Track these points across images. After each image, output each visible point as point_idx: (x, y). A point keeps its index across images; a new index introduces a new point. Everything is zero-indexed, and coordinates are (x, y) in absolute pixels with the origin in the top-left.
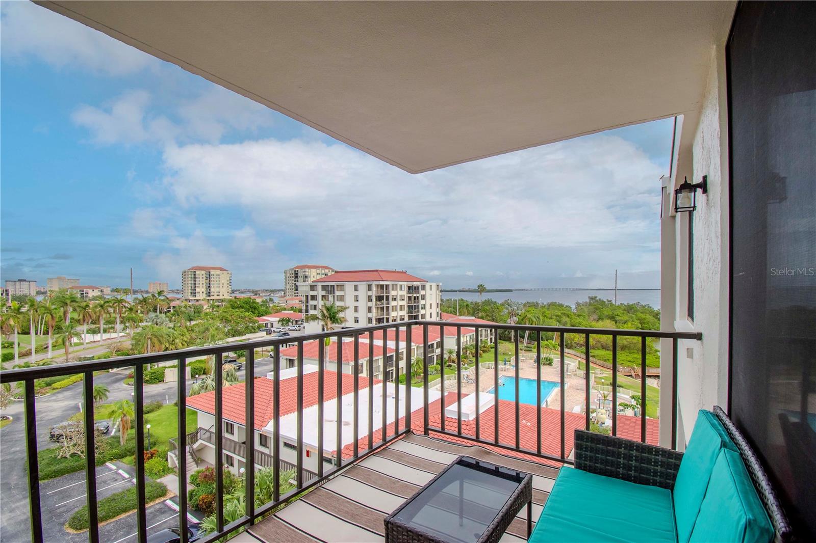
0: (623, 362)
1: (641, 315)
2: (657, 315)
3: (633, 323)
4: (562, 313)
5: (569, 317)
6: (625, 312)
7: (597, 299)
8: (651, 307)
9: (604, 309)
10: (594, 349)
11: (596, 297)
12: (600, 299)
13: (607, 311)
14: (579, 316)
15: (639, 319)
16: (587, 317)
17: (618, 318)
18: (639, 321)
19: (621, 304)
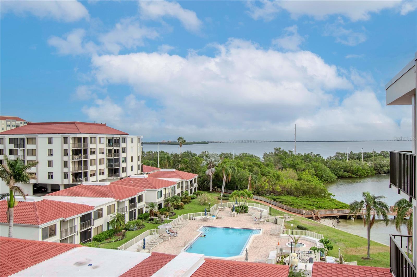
0: (305, 206)
1: (316, 163)
2: (327, 163)
3: (310, 170)
4: (253, 164)
5: (259, 166)
6: (302, 161)
7: (281, 150)
8: (321, 156)
9: (287, 159)
10: (281, 195)
11: (280, 149)
12: (283, 150)
13: (289, 161)
14: (267, 165)
15: (313, 167)
16: (273, 166)
17: (298, 167)
18: (314, 169)
19: (299, 154)
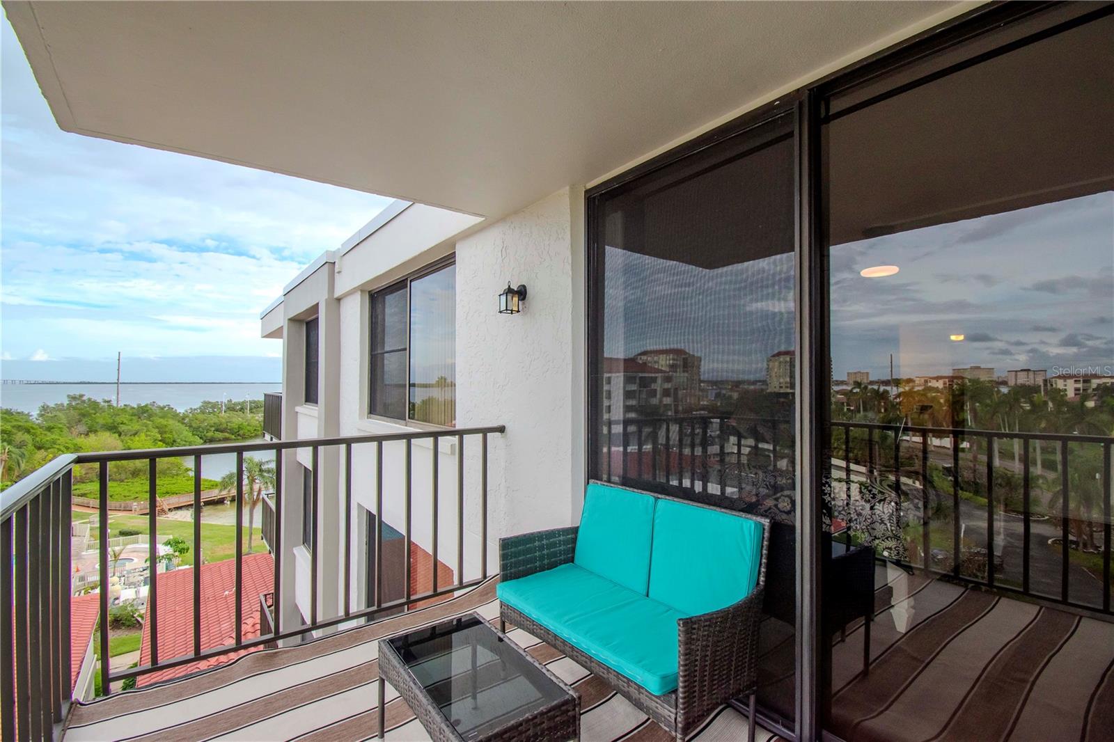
0: (137, 495)
1: (161, 420)
2: (183, 419)
3: (148, 433)
4: (13, 427)
5: (28, 431)
6: (133, 417)
7: (85, 398)
8: (173, 409)
9: (98, 414)
10: (83, 483)
11: (82, 396)
12: (90, 400)
13: (101, 419)
14: (50, 429)
15: (157, 427)
16: (65, 430)
17: (122, 428)
18: (157, 430)
19: (125, 405)
